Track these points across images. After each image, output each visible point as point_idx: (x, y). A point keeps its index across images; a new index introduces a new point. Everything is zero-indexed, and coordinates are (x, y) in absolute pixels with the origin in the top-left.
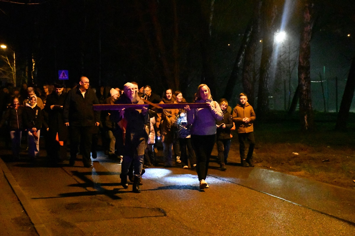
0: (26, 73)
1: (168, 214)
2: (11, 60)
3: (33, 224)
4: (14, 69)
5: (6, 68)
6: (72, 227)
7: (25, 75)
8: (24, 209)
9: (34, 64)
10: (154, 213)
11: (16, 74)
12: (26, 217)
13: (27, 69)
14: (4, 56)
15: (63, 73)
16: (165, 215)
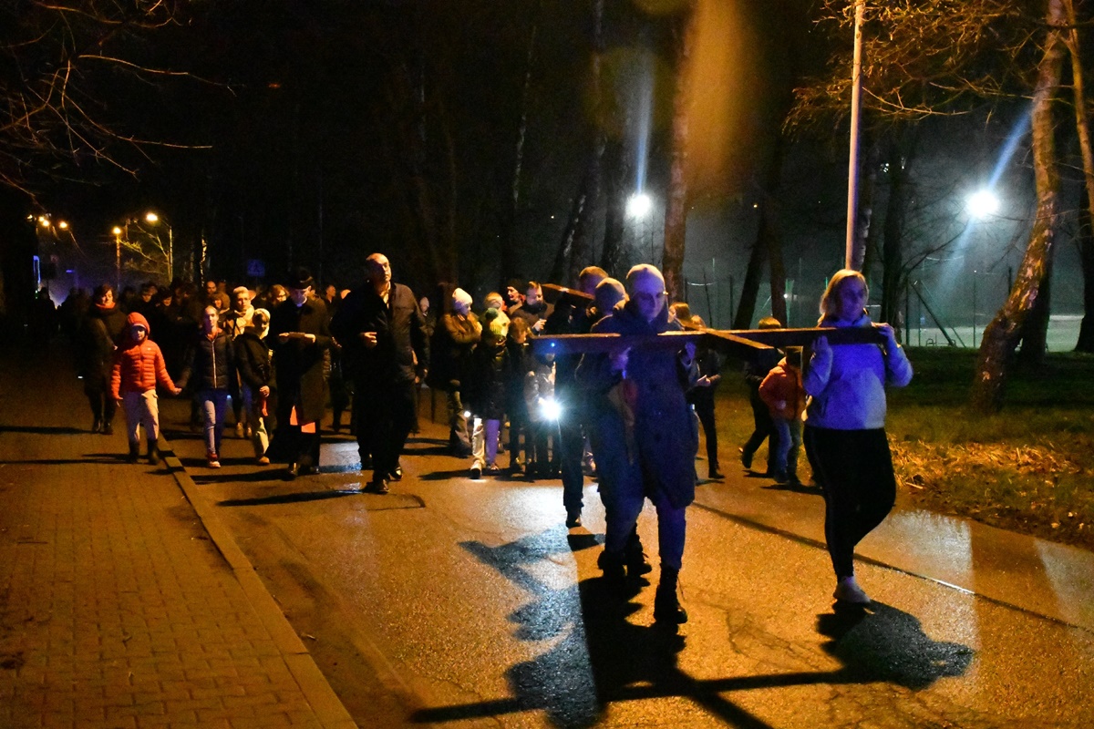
0: (192, 264)
1: (428, 504)
2: (165, 240)
3: (200, 518)
4: (170, 257)
5: (157, 256)
6: (265, 524)
7: (188, 267)
8: (184, 494)
9: (205, 249)
10: (405, 503)
11: (173, 267)
12: (188, 505)
13: (192, 259)
14: (154, 233)
15: (256, 266)
16: (423, 505)
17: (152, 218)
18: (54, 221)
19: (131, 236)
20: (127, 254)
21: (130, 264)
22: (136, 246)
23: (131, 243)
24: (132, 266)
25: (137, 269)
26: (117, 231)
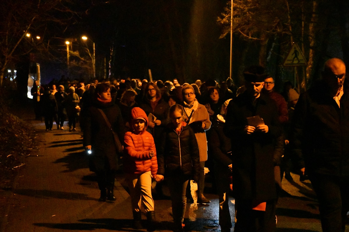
2: (91, 49)
5: (87, 59)
14: (85, 47)
17: (84, 38)
18: (34, 35)
19: (74, 47)
20: (72, 57)
21: (74, 63)
22: (76, 53)
23: (74, 51)
24: (74, 64)
25: (77, 65)
26: (67, 43)
